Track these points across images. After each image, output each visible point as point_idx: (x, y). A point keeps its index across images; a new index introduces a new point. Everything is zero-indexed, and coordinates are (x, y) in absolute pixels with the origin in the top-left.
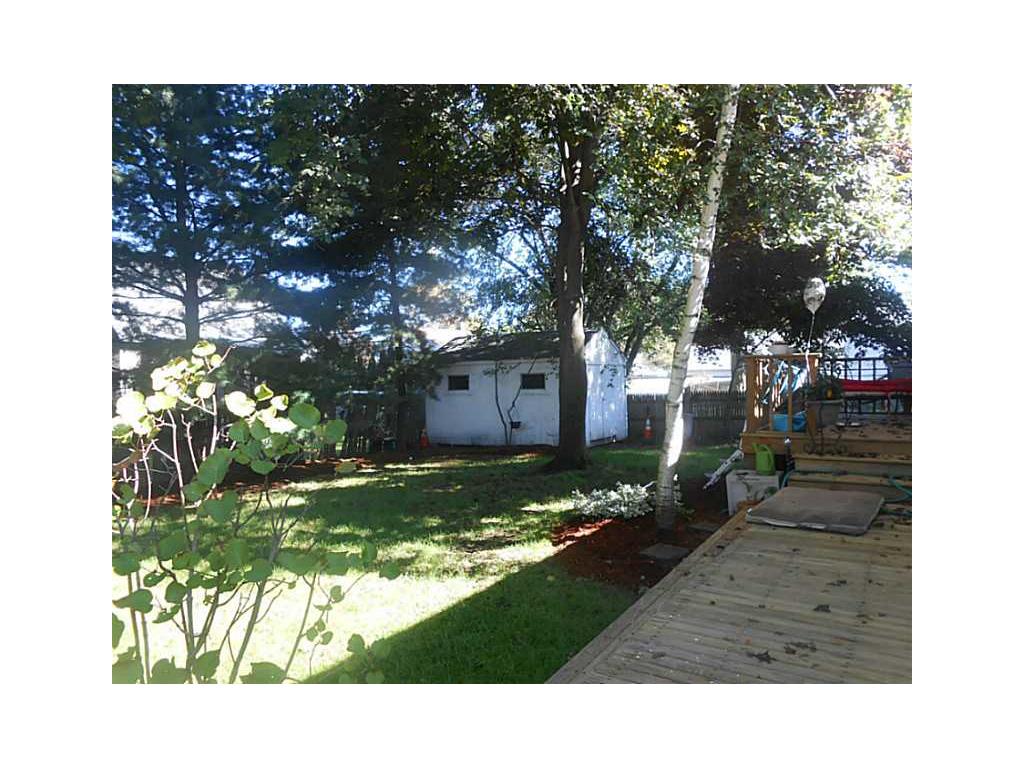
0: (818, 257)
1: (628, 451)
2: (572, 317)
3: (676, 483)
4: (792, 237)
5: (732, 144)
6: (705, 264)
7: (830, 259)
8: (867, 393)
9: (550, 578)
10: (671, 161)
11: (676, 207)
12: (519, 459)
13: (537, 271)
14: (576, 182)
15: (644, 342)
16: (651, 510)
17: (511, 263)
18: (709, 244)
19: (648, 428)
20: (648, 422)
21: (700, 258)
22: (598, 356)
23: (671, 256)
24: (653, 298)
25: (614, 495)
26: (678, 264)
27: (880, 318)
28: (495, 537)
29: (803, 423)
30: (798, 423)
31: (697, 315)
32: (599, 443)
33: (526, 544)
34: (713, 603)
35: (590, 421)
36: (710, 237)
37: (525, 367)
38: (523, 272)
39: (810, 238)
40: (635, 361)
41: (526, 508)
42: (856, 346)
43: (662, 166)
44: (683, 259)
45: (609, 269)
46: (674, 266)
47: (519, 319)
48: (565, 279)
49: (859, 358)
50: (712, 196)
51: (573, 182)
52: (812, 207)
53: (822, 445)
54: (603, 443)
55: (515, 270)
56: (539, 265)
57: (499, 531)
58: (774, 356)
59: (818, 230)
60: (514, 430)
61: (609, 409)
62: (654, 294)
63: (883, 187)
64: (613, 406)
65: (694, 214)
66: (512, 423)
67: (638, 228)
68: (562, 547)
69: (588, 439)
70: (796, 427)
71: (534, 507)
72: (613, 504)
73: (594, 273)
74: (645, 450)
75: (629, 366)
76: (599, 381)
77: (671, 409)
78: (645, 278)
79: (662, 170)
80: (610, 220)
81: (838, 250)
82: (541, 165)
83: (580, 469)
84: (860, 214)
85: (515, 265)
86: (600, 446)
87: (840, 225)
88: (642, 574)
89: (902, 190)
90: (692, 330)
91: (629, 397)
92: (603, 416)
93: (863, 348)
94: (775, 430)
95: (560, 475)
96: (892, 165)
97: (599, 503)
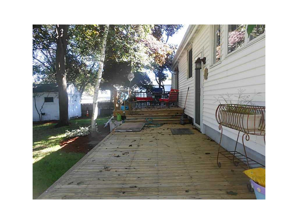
0: (129, 65)
1: (82, 120)
2: (62, 79)
3: (96, 125)
4: (123, 59)
5: (108, 33)
6: (102, 65)
7: (132, 65)
8: (142, 101)
9: (60, 154)
10: (92, 34)
11: (94, 48)
12: (45, 125)
13: (48, 64)
14: (62, 36)
15: (85, 88)
16: (90, 133)
17: (37, 60)
18: (103, 59)
19: (88, 113)
20: (87, 112)
21: (101, 63)
22: (71, 91)
23: (93, 63)
24: (88, 75)
25: (78, 131)
26: (95, 65)
27: (145, 83)
28: (40, 147)
29: (128, 108)
30: (127, 108)
31: (100, 79)
32: (73, 118)
33: (51, 147)
34: (106, 149)
35: (69, 111)
36: (103, 57)
37: (46, 95)
38: (43, 64)
39: (127, 60)
40: (83, 93)
41: (50, 138)
42: (140, 89)
43: (89, 35)
44: (96, 64)
45: (74, 65)
46: (94, 66)
47: (42, 79)
48: (59, 67)
49: (141, 92)
50: (103, 46)
51: (61, 36)
52: (127, 52)
53: (132, 113)
54: (74, 118)
55: (39, 63)
56: (48, 61)
57: (41, 145)
58: (121, 91)
59: (129, 58)
60: (42, 116)
61: (75, 108)
62: (88, 73)
63: (143, 50)
64: (76, 107)
65: (99, 51)
66: (42, 113)
67: (82, 53)
68: (63, 146)
69: (69, 117)
70: (126, 109)
71: (53, 137)
72: (79, 133)
73: (69, 66)
74: (87, 119)
75: (81, 95)
76: (72, 99)
77: (94, 104)
78: (85, 69)
79: (89, 36)
80: (73, 49)
81: (134, 63)
82: (48, 28)
83: (67, 126)
84: (138, 55)
85: (39, 61)
86: (73, 119)
87: (134, 57)
88: (88, 149)
89: (146, 51)
90: (99, 83)
91: (81, 104)
92: (74, 110)
93: (142, 90)
94: (121, 110)
95: (61, 128)
96: (144, 45)
97: (74, 133)
